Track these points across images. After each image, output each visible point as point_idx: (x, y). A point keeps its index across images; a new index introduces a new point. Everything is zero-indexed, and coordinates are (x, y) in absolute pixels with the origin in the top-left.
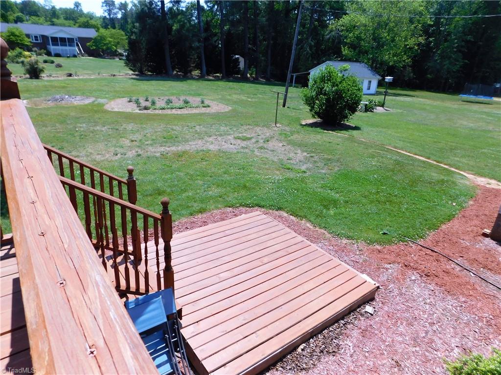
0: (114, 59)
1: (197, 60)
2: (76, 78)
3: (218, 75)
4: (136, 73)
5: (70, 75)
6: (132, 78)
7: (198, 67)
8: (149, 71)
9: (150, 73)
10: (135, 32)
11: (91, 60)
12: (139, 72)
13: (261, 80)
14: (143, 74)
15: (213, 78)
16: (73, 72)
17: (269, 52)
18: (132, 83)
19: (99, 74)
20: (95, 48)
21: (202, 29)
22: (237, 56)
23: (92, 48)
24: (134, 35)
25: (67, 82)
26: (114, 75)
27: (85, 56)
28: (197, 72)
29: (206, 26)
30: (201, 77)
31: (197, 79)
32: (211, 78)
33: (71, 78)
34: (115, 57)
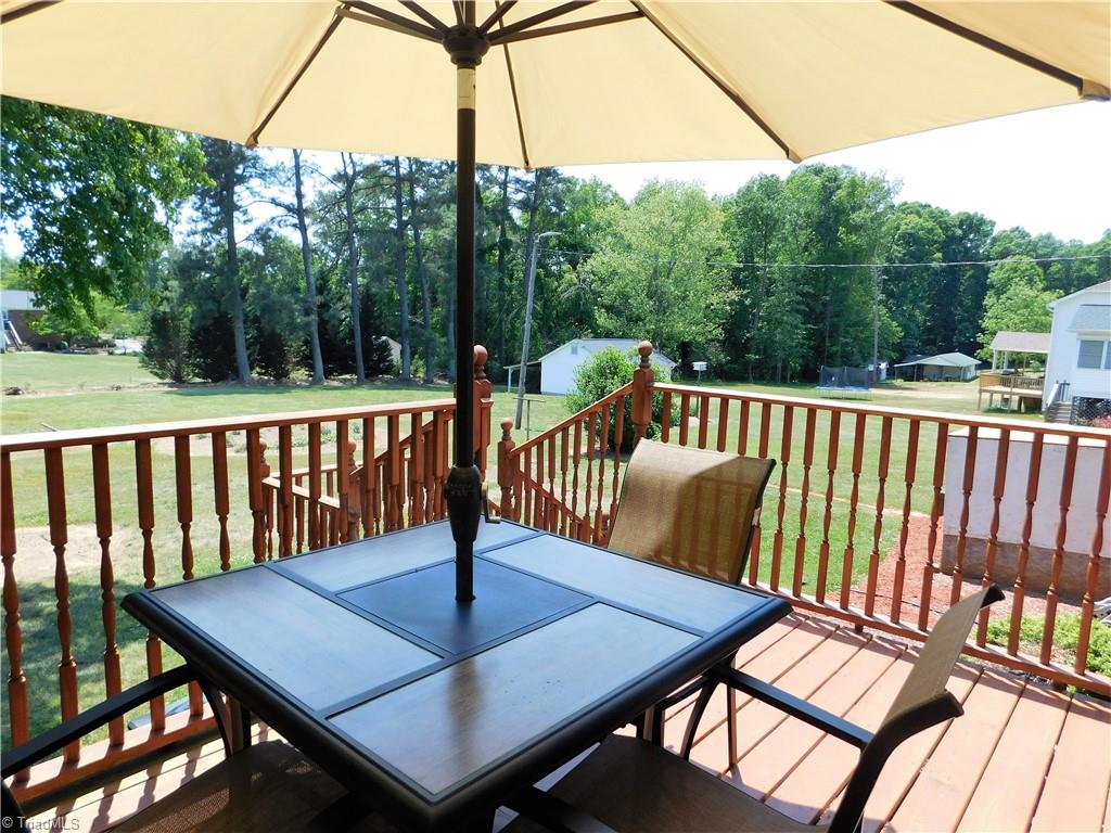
0: (96, 353)
1: (304, 348)
2: (31, 396)
3: (348, 376)
4: (167, 381)
5: (16, 392)
6: (168, 393)
7: (307, 361)
8: (197, 375)
9: (198, 380)
10: (167, 299)
11: (42, 357)
12: (172, 377)
13: (439, 381)
14: (184, 382)
15: (340, 385)
16: (20, 386)
17: (452, 325)
18: (172, 400)
19: (82, 386)
20: (50, 331)
21: (314, 287)
22: (384, 338)
23: (42, 333)
24: (165, 302)
25: (16, 406)
26: (118, 388)
27: (25, 350)
28: (300, 372)
29: (320, 281)
30: (314, 383)
31: (306, 387)
32: (335, 383)
33: (17, 397)
34: (99, 350)
